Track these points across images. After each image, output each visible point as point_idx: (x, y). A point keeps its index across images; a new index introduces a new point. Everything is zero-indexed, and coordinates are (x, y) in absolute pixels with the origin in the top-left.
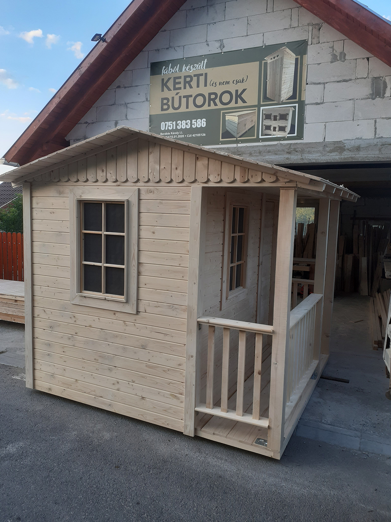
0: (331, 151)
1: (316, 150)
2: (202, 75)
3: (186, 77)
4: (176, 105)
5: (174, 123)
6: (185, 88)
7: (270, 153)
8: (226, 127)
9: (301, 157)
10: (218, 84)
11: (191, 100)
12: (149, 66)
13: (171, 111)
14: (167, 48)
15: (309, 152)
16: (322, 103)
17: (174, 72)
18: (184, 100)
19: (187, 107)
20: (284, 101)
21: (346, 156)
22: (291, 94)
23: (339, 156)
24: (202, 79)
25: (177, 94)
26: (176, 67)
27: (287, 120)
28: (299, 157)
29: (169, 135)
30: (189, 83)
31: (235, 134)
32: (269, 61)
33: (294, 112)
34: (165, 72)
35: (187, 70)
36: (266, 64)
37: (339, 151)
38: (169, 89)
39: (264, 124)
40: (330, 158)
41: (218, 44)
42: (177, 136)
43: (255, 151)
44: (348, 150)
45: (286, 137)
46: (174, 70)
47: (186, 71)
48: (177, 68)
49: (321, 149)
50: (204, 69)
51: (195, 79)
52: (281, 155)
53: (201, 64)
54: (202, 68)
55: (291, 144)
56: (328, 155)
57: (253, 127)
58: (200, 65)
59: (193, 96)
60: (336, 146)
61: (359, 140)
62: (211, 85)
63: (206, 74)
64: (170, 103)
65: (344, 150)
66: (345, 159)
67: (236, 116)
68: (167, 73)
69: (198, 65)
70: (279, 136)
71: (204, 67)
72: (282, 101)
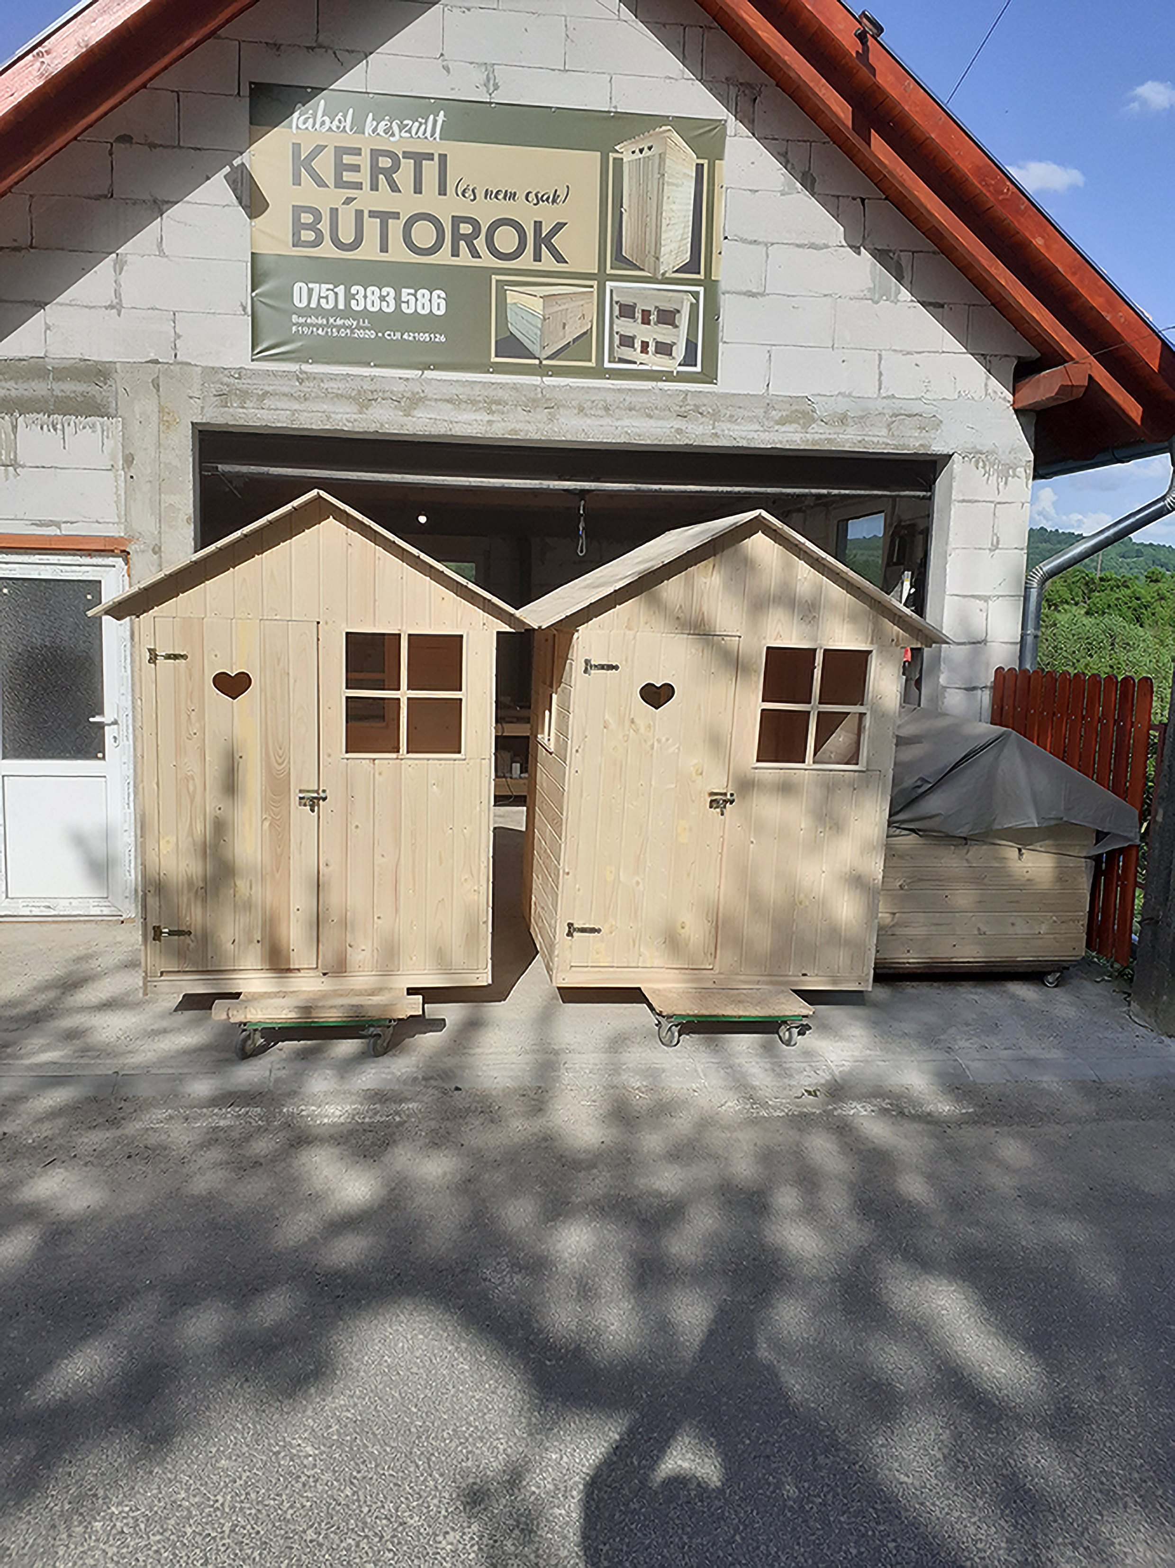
0: (782, 422)
1: (746, 414)
2: (430, 157)
3: (375, 154)
4: (347, 235)
5: (341, 290)
6: (374, 187)
7: (634, 412)
8: (509, 325)
9: (713, 428)
10: (480, 194)
11: (396, 228)
12: (246, 91)
13: (327, 250)
14: (308, 48)
15: (732, 419)
16: (762, 295)
17: (334, 128)
18: (372, 226)
19: (384, 249)
20: (667, 275)
21: (817, 437)
22: (687, 257)
23: (802, 435)
24: (430, 169)
25: (349, 201)
26: (341, 114)
27: (677, 327)
28: (709, 430)
29: (323, 326)
30: (389, 173)
31: (535, 349)
32: (627, 158)
33: (694, 308)
34: (305, 122)
35: (380, 130)
36: (619, 162)
37: (801, 422)
38: (321, 183)
39: (616, 329)
40: (780, 438)
41: (479, 76)
42: (352, 332)
43: (593, 402)
44: (822, 421)
45: (675, 374)
46: (336, 122)
47: (378, 134)
48: (345, 117)
49: (760, 412)
50: (438, 139)
51: (408, 165)
52: (663, 419)
53: (426, 123)
54: (428, 134)
55: (686, 393)
56: (777, 431)
57: (586, 334)
58: (423, 127)
59: (404, 219)
60: (794, 408)
61: (846, 399)
62: (460, 193)
63: (443, 158)
64: (324, 226)
65: (814, 421)
66: (814, 442)
67: (535, 296)
68: (310, 129)
69: (417, 124)
70: (655, 368)
71: (437, 135)
72: (663, 274)
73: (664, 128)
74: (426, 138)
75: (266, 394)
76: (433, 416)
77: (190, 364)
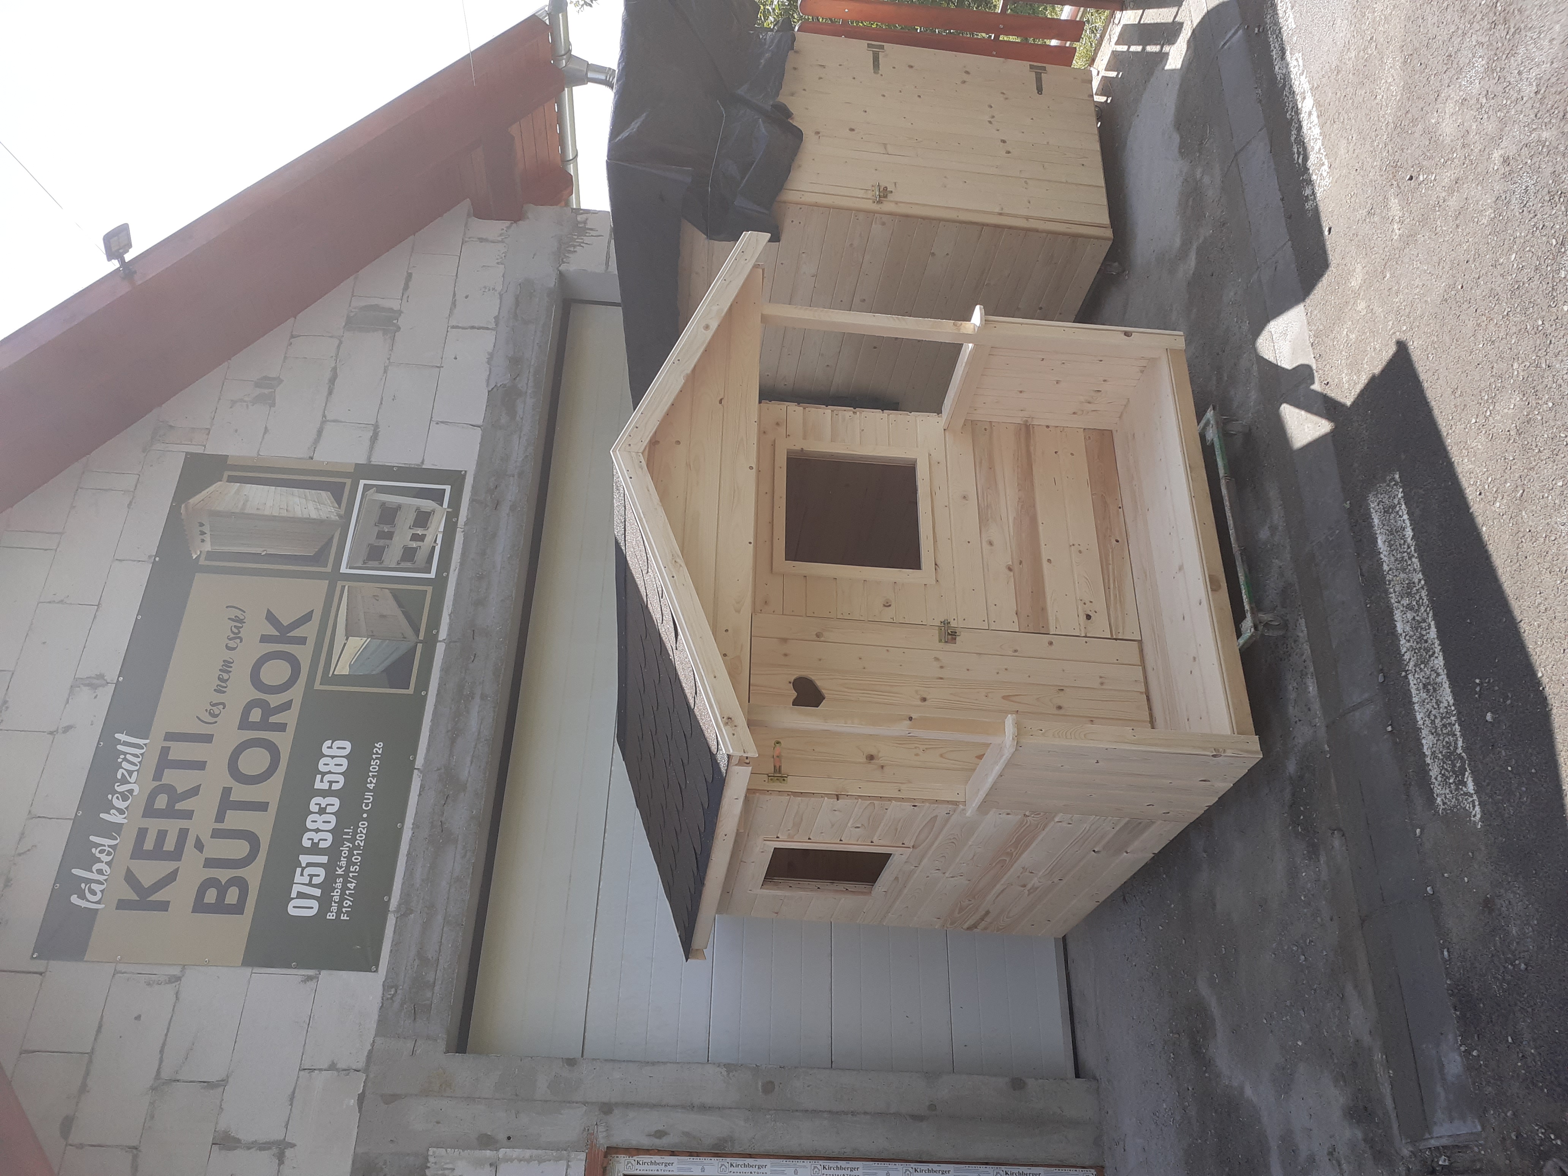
0: (512, 414)
1: (501, 445)
2: (165, 751)
3: (149, 812)
4: (239, 849)
5: (304, 859)
6: (188, 815)
7: (488, 551)
8: (374, 673)
9: (513, 476)
10: (218, 698)
11: (241, 792)
12: (40, 965)
13: (253, 874)
15: (505, 459)
16: (376, 427)
17: (110, 858)
18: (235, 820)
19: (262, 807)
20: (342, 513)
21: (531, 384)
22: (325, 495)
23: (528, 397)
24: (180, 751)
25: (199, 846)
26: (93, 850)
27: (399, 507)
28: (513, 481)
29: (346, 882)
30: (174, 796)
31: (405, 647)
32: (208, 547)
33: (382, 490)
34: (94, 893)
35: (122, 805)
37: (514, 397)
38: (172, 877)
39: (393, 565)
40: (530, 416)
41: (83, 696)
42: (357, 848)
43: (471, 590)
44: (515, 379)
45: (450, 510)
46: (103, 856)
47: (127, 808)
48: (97, 845)
49: (500, 433)
50: (147, 741)
51: (170, 777)
52: (498, 524)
53: (125, 754)
54: (138, 752)
55: (472, 501)
56: (522, 418)
57: (396, 595)
58: (128, 757)
59: (230, 782)
60: (499, 403)
61: (495, 358)
62: (213, 720)
63: (170, 737)
64: (224, 875)
65: (514, 386)
66: (537, 386)
67: (345, 644)
68: (102, 887)
69: (125, 765)
70: (441, 529)
71: (141, 742)
72: (340, 516)
73: (183, 511)
74: (142, 754)
75: (421, 955)
76: (469, 759)
77: (370, 1052)
